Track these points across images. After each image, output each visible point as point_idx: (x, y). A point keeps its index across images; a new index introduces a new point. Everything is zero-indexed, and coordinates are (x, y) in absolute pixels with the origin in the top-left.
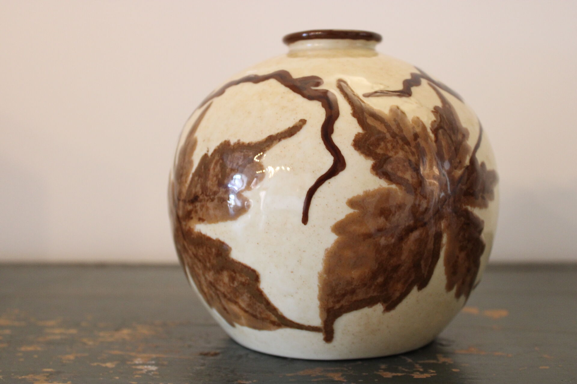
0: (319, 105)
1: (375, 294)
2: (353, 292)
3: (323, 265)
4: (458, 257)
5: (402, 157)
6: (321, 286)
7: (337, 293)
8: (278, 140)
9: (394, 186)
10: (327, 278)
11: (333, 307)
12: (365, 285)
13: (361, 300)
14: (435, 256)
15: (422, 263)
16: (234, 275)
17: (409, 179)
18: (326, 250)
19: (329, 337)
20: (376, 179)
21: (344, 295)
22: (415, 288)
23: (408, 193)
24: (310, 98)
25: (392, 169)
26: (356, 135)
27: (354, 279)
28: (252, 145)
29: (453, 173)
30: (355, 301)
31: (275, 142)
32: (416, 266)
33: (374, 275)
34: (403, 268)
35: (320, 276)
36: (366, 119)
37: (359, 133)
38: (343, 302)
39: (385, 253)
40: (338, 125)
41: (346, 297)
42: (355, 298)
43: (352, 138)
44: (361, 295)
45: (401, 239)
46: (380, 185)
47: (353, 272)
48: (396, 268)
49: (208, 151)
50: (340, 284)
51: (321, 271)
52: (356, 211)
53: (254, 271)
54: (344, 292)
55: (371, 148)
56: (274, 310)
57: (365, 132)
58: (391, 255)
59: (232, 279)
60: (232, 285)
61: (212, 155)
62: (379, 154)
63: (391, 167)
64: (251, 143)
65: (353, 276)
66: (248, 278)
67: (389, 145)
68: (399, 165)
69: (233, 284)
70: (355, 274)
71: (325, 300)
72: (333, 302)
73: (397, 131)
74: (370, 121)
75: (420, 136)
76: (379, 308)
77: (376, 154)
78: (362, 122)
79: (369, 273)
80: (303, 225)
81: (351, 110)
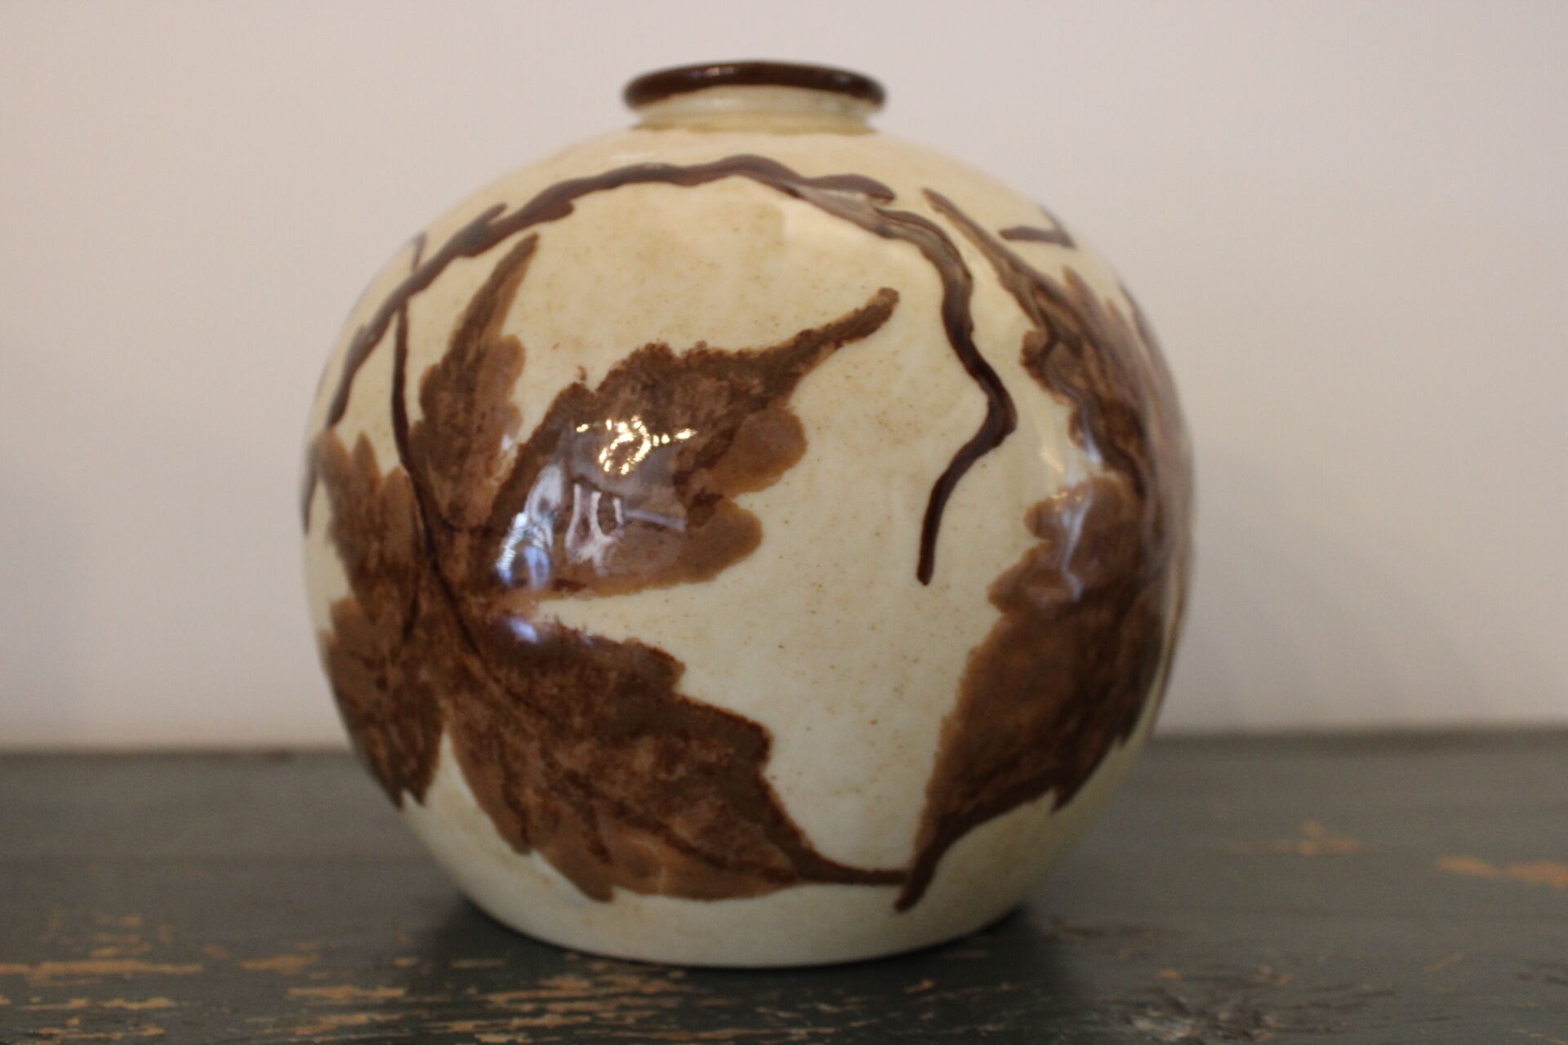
2: (1013, 763)
3: (960, 695)
6: (941, 755)
7: (978, 771)
8: (832, 345)
9: (1113, 475)
10: (963, 732)
11: (957, 812)
12: (1040, 742)
16: (681, 745)
18: (971, 652)
19: (912, 895)
21: (989, 775)
23: (1136, 492)
26: (1026, 338)
27: (1021, 728)
28: (752, 357)
30: (1013, 787)
31: (824, 350)
33: (1062, 715)
35: (946, 728)
36: (1034, 295)
37: (1029, 334)
38: (985, 794)
41: (994, 780)
42: (1012, 781)
43: (1019, 344)
46: (1090, 470)
47: (1021, 710)
49: (584, 377)
50: (991, 745)
51: (949, 713)
52: (1043, 542)
54: (992, 766)
56: (793, 835)
57: (1041, 329)
58: (1101, 657)
59: (668, 758)
60: (662, 776)
61: (603, 387)
64: (749, 353)
66: (731, 751)
69: (670, 771)
71: (945, 792)
72: (961, 796)
78: (1027, 304)
79: (1054, 709)
80: (918, 584)
81: (994, 271)
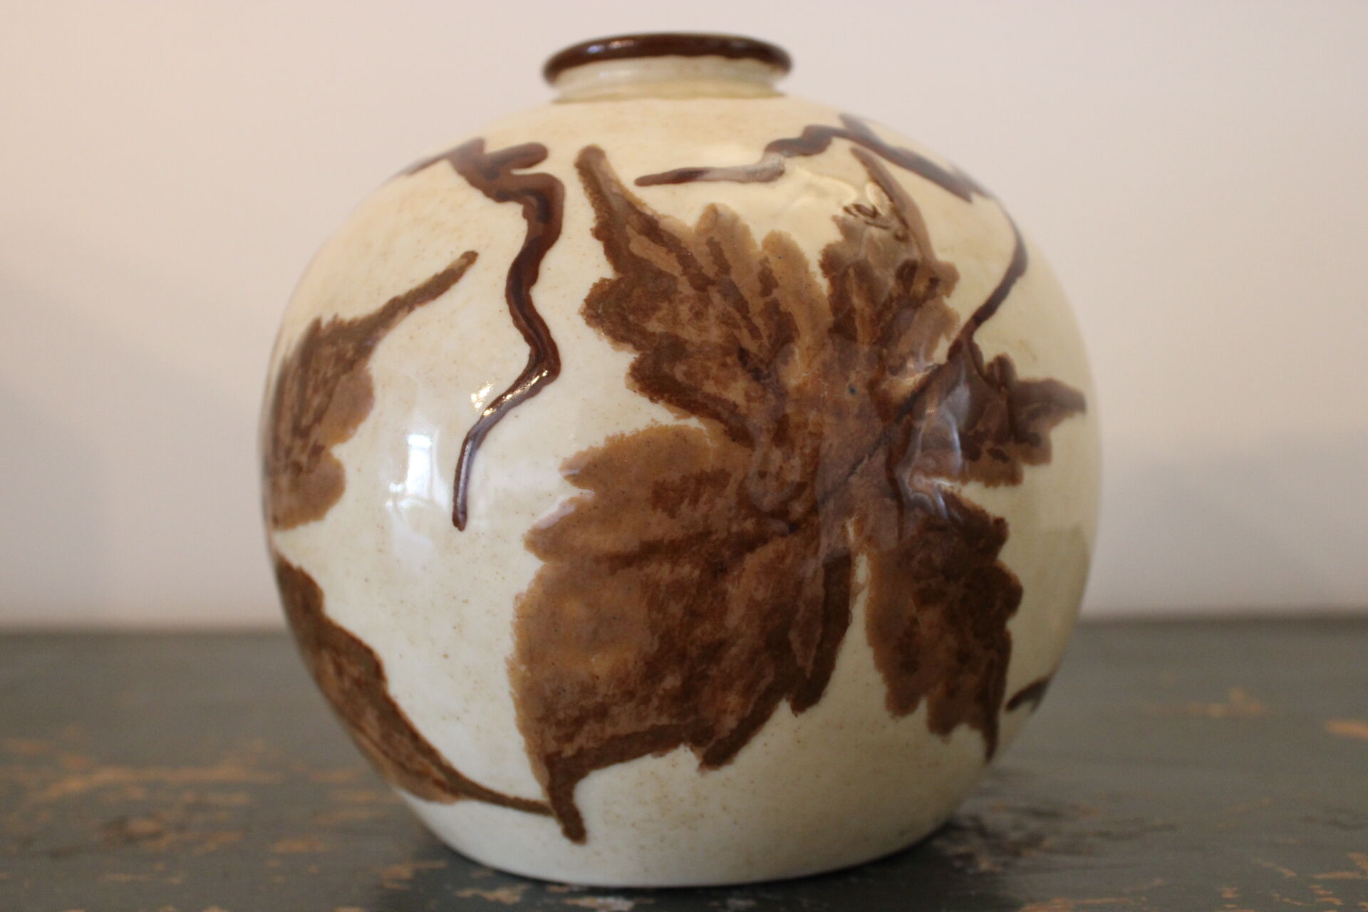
0: (516, 213)
1: (664, 721)
2: (602, 713)
3: (516, 638)
4: (914, 621)
5: (720, 341)
6: (517, 696)
7: (561, 715)
8: (407, 309)
9: (693, 423)
10: (529, 674)
11: (559, 753)
12: (630, 695)
13: (628, 736)
14: (837, 620)
15: (793, 636)
17: (738, 403)
18: (517, 598)
19: (575, 830)
20: (642, 402)
21: (579, 722)
22: (783, 710)
23: (734, 440)
24: (501, 196)
25: (686, 374)
26: (596, 286)
27: (598, 678)
28: (356, 324)
29: (884, 386)
30: (613, 738)
31: (400, 313)
32: (775, 644)
33: (653, 669)
34: (734, 650)
35: (512, 670)
36: (628, 240)
37: (603, 280)
38: (582, 740)
39: (676, 609)
40: (554, 262)
41: (586, 728)
42: (609, 731)
43: (584, 292)
44: (624, 722)
45: (717, 570)
46: (653, 420)
47: (593, 660)
48: (715, 650)
50: (564, 691)
51: (511, 655)
52: (586, 491)
53: (368, 652)
54: (576, 713)
55: (631, 318)
56: (430, 753)
57: (620, 275)
58: (693, 614)
59: (339, 670)
62: (653, 334)
63: (684, 368)
64: (356, 320)
65: (597, 671)
66: (363, 669)
67: (684, 311)
68: (709, 364)
69: (341, 681)
70: (601, 665)
71: (536, 732)
72: (555, 738)
73: (710, 271)
74: (639, 246)
75: (780, 282)
76: (684, 759)
77: (644, 334)
78: (614, 250)
79: (636, 662)
80: (456, 529)
81: (594, 221)
